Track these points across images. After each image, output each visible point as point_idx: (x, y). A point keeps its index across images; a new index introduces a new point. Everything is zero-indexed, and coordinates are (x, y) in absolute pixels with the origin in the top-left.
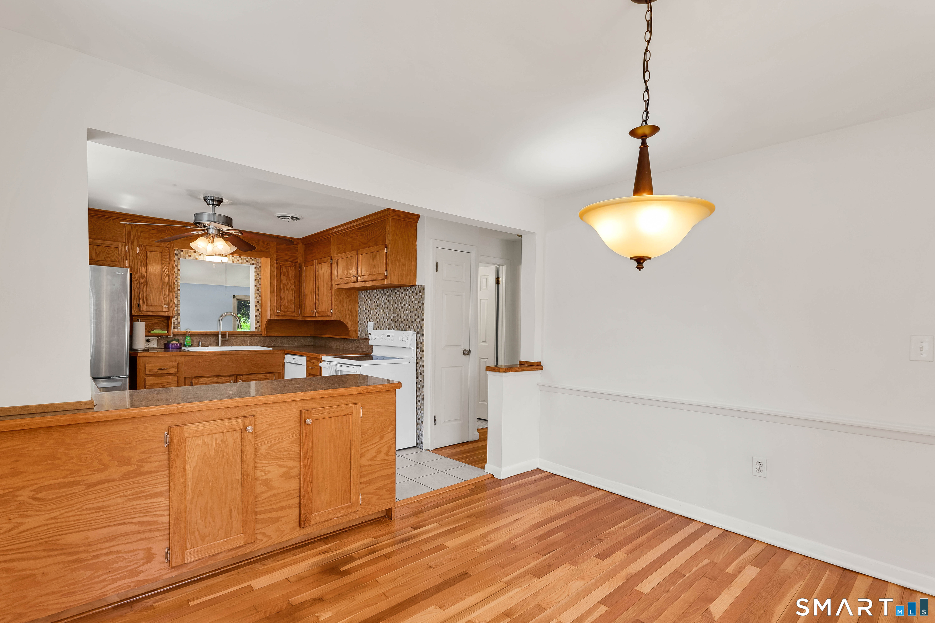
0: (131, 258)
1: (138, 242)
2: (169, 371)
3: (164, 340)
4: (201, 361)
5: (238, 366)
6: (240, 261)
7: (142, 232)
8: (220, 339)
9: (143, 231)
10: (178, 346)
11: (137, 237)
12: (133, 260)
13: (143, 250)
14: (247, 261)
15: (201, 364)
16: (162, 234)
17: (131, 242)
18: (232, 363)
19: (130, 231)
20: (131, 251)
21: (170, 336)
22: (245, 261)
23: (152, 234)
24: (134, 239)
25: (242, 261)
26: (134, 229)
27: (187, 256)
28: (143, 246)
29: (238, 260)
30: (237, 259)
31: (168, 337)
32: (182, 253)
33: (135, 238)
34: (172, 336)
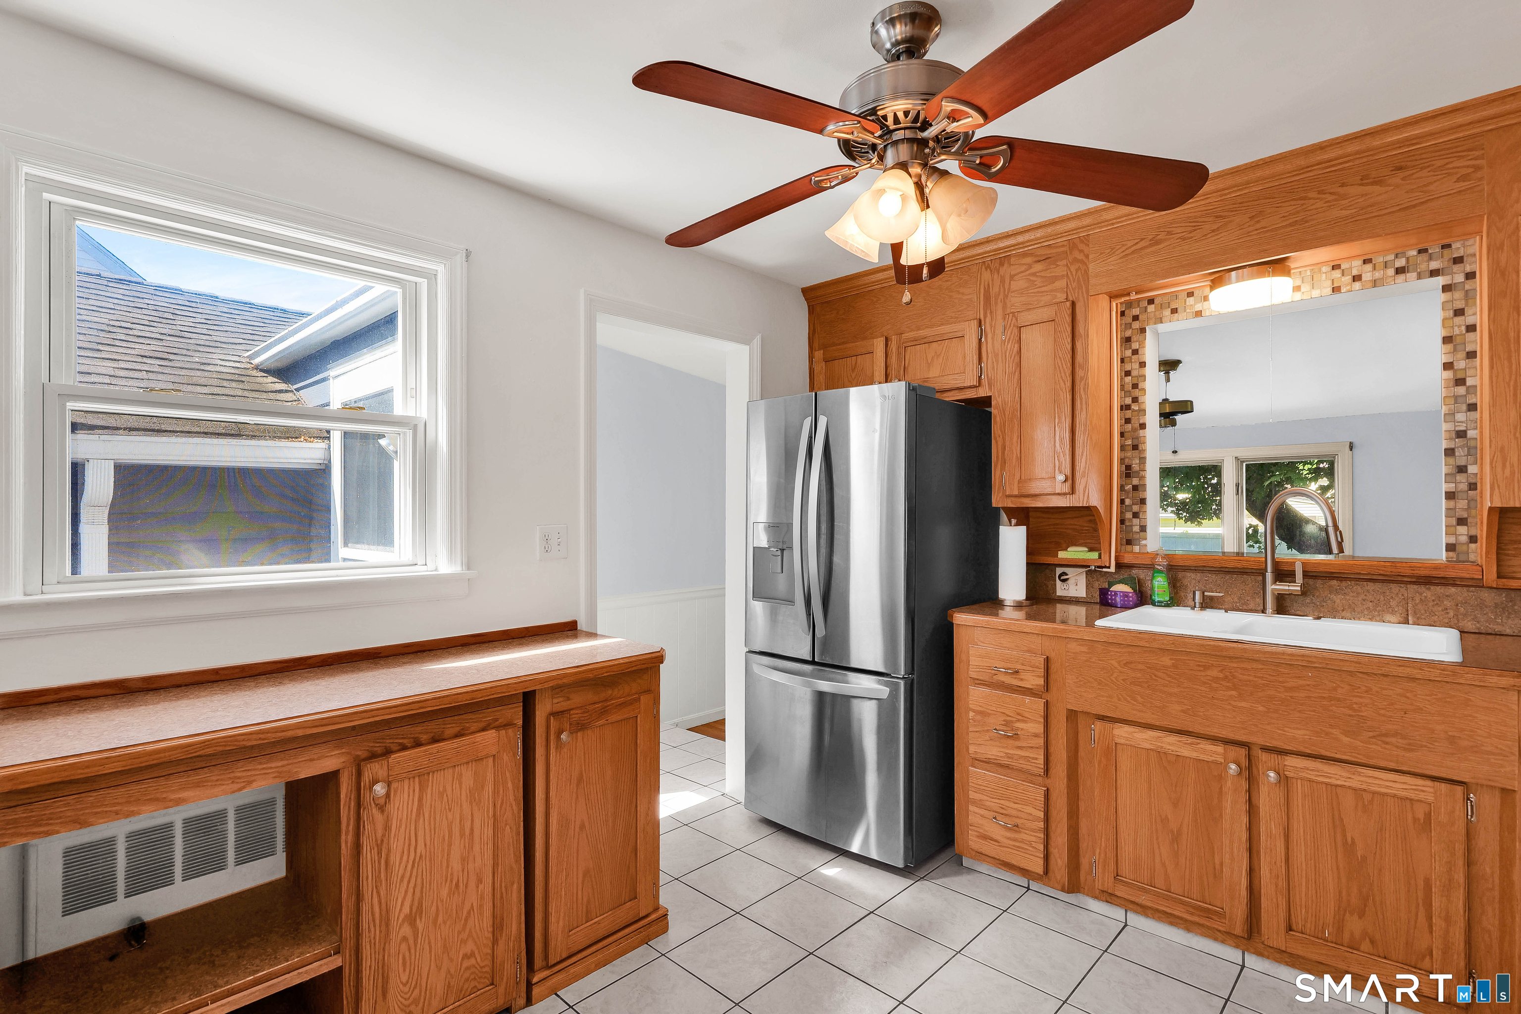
0: (990, 355)
1: (1004, 307)
2: (1022, 680)
3: (1102, 579)
4: (1116, 664)
5: (1261, 708)
6: (1367, 277)
7: (1012, 277)
8: (1273, 587)
9: (1015, 275)
10: (1129, 601)
11: (1001, 296)
12: (994, 360)
13: (1012, 325)
14: (1400, 271)
15: (1115, 675)
16: (1058, 266)
17: (991, 312)
18: (1234, 693)
19: (989, 285)
20: (990, 336)
21: (1109, 567)
22: (1391, 272)
23: (1034, 274)
24: (996, 303)
25: (1378, 275)
26: (996, 276)
27: (1167, 312)
28: (1011, 315)
29: (1357, 278)
30: (1355, 272)
31: (1104, 570)
32: (1151, 308)
33: (999, 300)
34: (1112, 569)
